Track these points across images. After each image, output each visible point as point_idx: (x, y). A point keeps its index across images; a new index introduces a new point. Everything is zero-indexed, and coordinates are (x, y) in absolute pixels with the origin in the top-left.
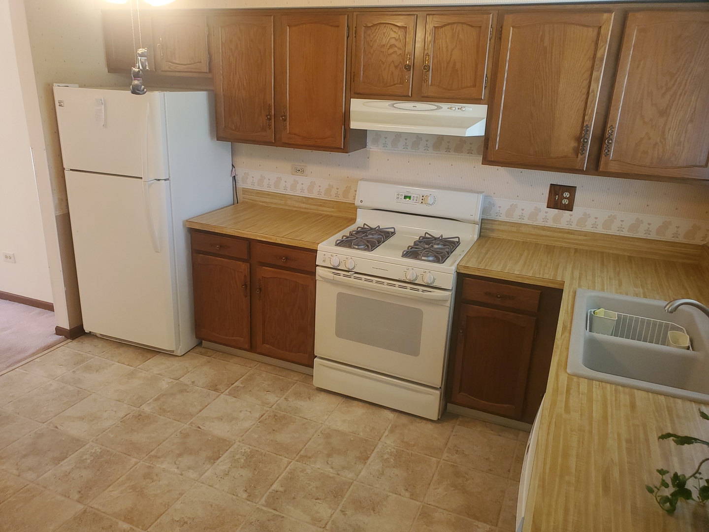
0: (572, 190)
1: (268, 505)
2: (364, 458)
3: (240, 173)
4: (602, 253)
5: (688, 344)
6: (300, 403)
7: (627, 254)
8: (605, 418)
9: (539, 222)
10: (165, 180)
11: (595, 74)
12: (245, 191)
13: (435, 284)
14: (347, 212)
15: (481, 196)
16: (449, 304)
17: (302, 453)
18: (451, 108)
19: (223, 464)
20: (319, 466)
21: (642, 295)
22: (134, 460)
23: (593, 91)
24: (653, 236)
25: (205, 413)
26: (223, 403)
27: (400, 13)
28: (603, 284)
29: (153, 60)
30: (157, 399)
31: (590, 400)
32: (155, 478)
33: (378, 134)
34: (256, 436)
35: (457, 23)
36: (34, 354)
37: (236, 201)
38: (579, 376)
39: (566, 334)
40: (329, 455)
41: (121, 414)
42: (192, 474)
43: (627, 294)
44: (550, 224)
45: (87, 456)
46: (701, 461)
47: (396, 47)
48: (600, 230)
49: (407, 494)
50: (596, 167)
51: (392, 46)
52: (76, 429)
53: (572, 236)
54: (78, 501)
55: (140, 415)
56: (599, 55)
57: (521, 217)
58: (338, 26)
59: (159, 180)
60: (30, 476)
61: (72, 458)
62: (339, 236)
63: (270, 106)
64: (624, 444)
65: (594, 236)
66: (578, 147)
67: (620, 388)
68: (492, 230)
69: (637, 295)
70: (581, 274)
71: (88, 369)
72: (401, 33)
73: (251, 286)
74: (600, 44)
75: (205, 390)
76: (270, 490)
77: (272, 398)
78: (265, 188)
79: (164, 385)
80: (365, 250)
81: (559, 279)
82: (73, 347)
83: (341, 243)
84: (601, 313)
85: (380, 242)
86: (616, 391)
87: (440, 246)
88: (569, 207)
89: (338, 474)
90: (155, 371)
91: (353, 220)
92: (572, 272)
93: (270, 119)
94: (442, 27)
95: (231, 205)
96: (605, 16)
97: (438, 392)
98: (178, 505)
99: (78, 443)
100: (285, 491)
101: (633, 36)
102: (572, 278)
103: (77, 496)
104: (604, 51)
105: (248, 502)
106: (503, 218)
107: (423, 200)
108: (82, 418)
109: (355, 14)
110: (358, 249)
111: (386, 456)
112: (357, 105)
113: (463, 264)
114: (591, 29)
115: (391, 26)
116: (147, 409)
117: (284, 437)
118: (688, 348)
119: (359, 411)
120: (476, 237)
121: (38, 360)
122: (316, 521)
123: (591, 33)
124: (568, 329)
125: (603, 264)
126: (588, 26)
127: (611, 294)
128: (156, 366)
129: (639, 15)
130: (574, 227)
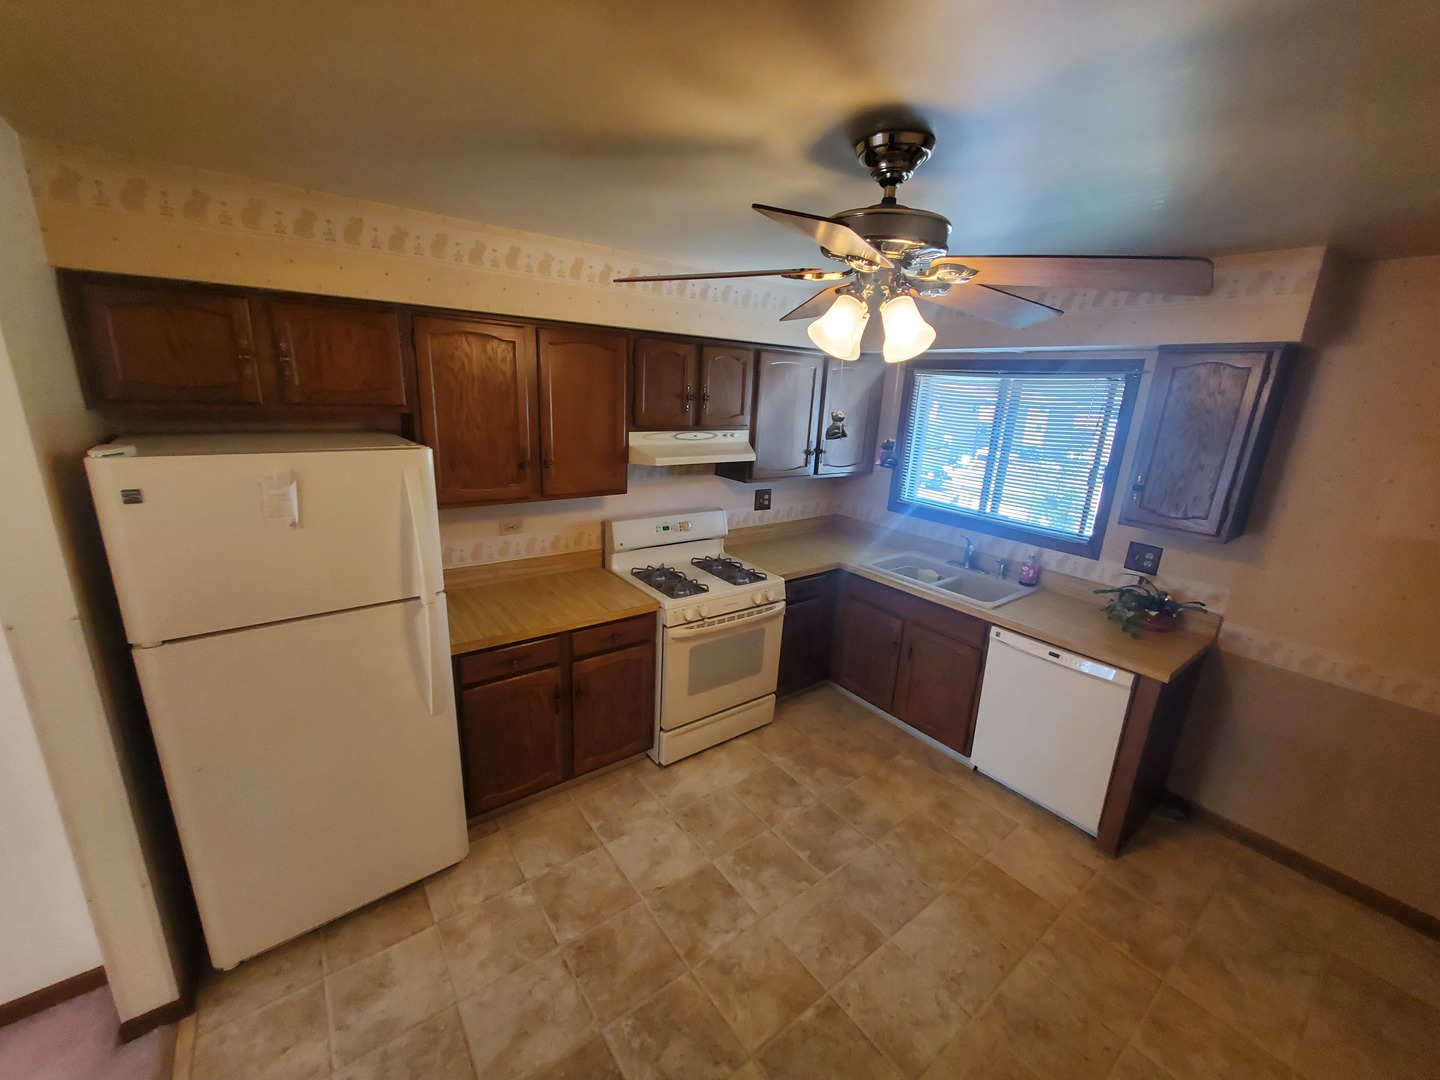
0: (768, 492)
1: (828, 871)
2: (792, 783)
9: (751, 524)
14: (583, 565)
17: (761, 818)
18: (725, 435)
19: (744, 886)
22: (683, 979)
26: (622, 847)
30: (555, 917)
34: (712, 843)
35: (727, 356)
44: (757, 523)
47: (676, 376)
48: (786, 520)
49: (848, 778)
50: (815, 472)
53: (772, 529)
54: (738, 1068)
57: (740, 523)
65: (783, 525)
76: (806, 861)
87: (721, 567)
88: (768, 507)
89: (805, 807)
93: (524, 467)
97: (774, 695)
98: (795, 948)
100: (811, 851)
105: (817, 884)
107: (683, 527)
110: (690, 594)
111: (798, 768)
112: (637, 440)
115: (673, 355)
130: (772, 522)
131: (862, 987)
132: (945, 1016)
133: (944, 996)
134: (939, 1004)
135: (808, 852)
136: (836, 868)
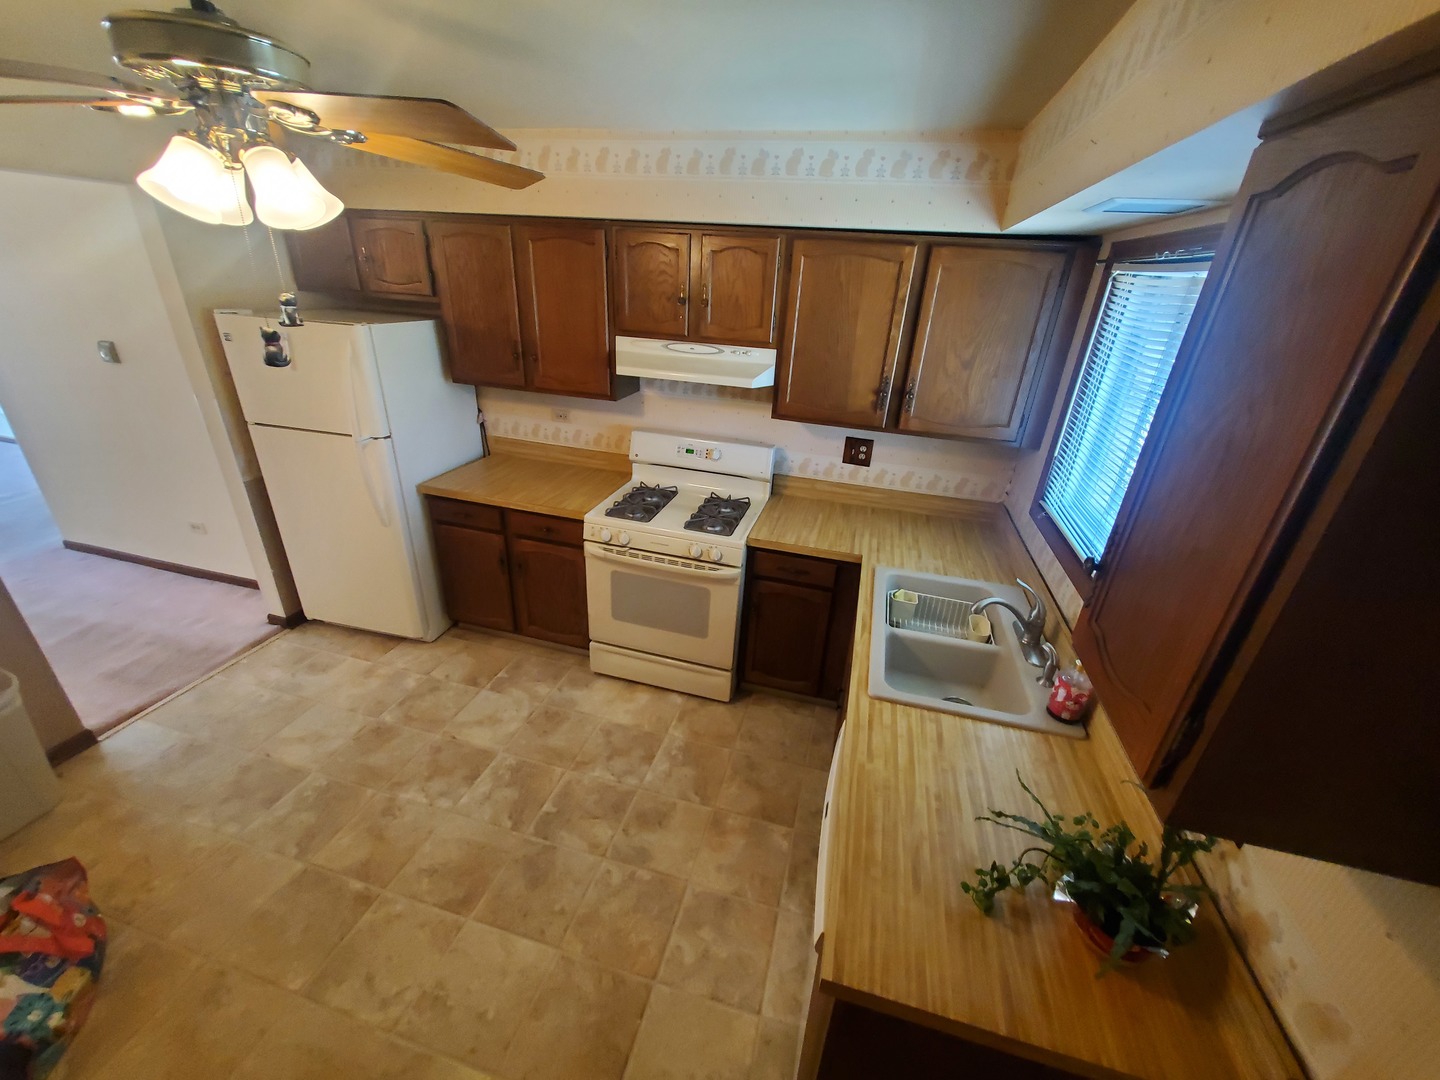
0: (869, 443)
1: (537, 834)
2: (649, 758)
3: (490, 417)
4: (900, 512)
5: (988, 632)
6: (577, 694)
7: (924, 512)
8: (911, 761)
9: (835, 478)
10: (385, 438)
11: (896, 317)
12: (498, 440)
13: (722, 561)
14: (620, 467)
15: (772, 452)
16: (740, 582)
17: (578, 759)
18: (734, 352)
19: (483, 785)
20: (599, 774)
21: (942, 572)
22: (370, 792)
23: (894, 337)
24: (951, 494)
25: (462, 717)
26: (486, 700)
27: (669, 230)
28: (902, 558)
29: (357, 278)
30: (401, 704)
31: (895, 736)
32: (398, 813)
33: (651, 382)
34: (524, 742)
35: (739, 247)
36: (237, 654)
37: (487, 452)
38: (881, 699)
39: (866, 635)
40: (610, 758)
41: (354, 729)
42: (444, 803)
43: (927, 571)
44: (846, 480)
45: (310, 793)
46: (1022, 851)
47: (666, 273)
48: (898, 487)
49: (697, 799)
50: (895, 425)
51: (663, 272)
52: (294, 755)
53: (869, 494)
54: (297, 858)
55: (379, 728)
56: (900, 295)
57: (816, 473)
58: (594, 244)
59: (376, 439)
60: (231, 829)
61: (288, 798)
62: (609, 502)
63: (516, 342)
64: (934, 804)
65: (891, 494)
66: (877, 401)
67: (926, 712)
68: (786, 487)
69: (937, 571)
70: (879, 543)
71: (313, 669)
72: (671, 256)
73: (509, 562)
74: (902, 282)
75: (462, 686)
76: (541, 813)
77: (543, 689)
78: (520, 437)
79: (411, 683)
80: (641, 520)
81: (856, 553)
82: (290, 641)
83: (610, 513)
84: (900, 595)
85: (658, 508)
86: (922, 716)
87: (728, 510)
88: (866, 463)
89: (620, 782)
90: (400, 664)
91: (628, 476)
92: (870, 541)
93: (517, 358)
94: (721, 251)
95: (480, 459)
96: (908, 249)
97: (729, 674)
98: (427, 847)
99: (296, 774)
100: (558, 812)
101: (937, 276)
102: (870, 549)
103: (294, 851)
104: (906, 291)
105: (514, 833)
106: (796, 473)
107: (708, 454)
108: (302, 740)
109: (614, 228)
110: (632, 519)
111: (674, 752)
112: (624, 345)
113: (753, 536)
114: (891, 264)
115: (661, 248)
116: (388, 718)
117: (557, 740)
118: (988, 640)
119: (643, 697)
120: (768, 496)
121: (245, 661)
122: (594, 847)
123: (893, 268)
124: (868, 628)
125: (901, 529)
126: (888, 260)
127: (910, 572)
128: (399, 657)
129: (944, 251)
130: (871, 484)
131: (399, 916)
132: (384, 1004)
133: (410, 996)
134: (398, 994)
135: (554, 810)
136: (545, 838)
